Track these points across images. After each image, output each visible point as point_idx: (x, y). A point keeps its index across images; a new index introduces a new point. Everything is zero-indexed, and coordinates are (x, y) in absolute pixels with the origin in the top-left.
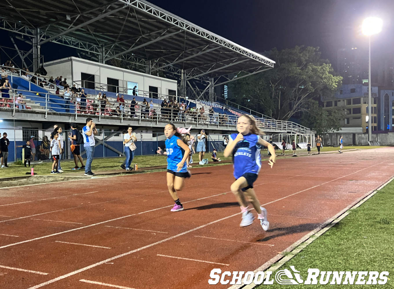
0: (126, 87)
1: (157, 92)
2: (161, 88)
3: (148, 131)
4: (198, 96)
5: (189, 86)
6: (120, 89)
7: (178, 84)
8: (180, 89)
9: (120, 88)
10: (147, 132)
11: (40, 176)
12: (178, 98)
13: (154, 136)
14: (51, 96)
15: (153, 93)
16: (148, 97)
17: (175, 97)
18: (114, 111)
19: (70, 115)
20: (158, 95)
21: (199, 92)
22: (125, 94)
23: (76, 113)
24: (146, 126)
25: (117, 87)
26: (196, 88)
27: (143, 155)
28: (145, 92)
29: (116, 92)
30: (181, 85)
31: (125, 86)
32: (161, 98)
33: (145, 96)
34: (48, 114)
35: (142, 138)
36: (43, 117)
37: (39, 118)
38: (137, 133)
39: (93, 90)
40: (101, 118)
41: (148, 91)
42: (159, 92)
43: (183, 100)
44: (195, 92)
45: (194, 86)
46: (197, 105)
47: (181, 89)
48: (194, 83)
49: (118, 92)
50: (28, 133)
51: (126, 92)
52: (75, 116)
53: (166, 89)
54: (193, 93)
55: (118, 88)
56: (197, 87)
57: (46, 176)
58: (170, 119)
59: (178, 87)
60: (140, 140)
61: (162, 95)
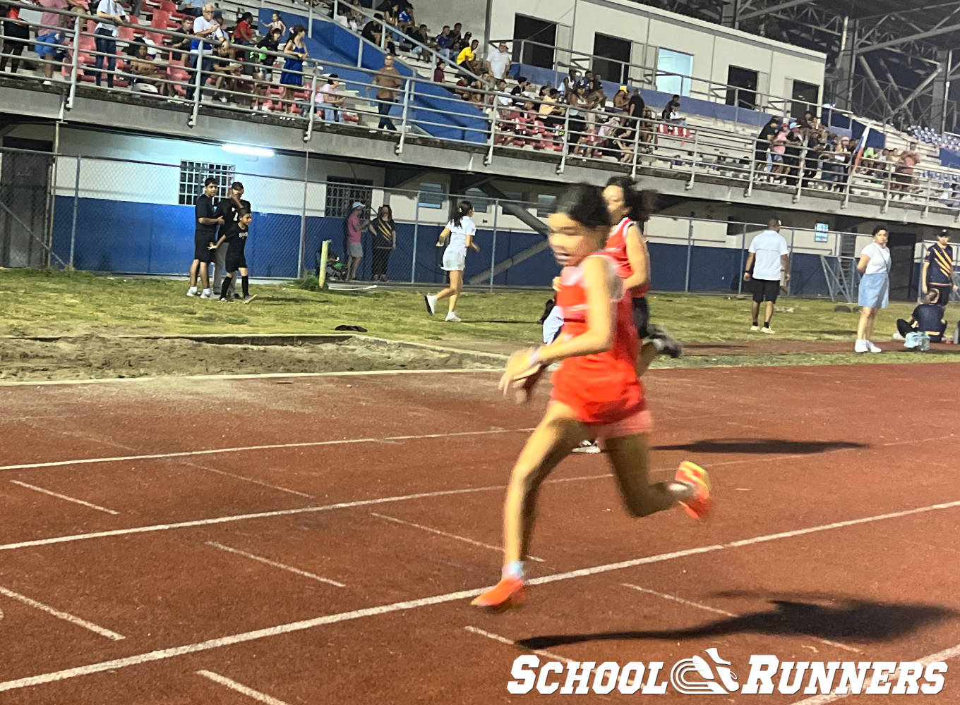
0: (653, 67)
1: (754, 87)
2: (769, 75)
3: (714, 215)
4: (893, 109)
5: (864, 73)
6: (635, 73)
7: (827, 64)
8: (830, 81)
9: (631, 69)
10: (709, 218)
11: (376, 342)
12: (823, 109)
13: (731, 231)
14: (421, 85)
15: (740, 91)
16: (723, 102)
17: (816, 107)
18: (609, 143)
19: (471, 149)
20: (758, 97)
21: (897, 93)
22: (647, 87)
23: (491, 142)
24: (711, 198)
25: (623, 64)
26: (887, 80)
27: (689, 290)
28: (713, 86)
29: (619, 82)
30: (838, 66)
31: (650, 64)
32: (764, 108)
33: (712, 100)
34: (407, 141)
35: (690, 234)
36: (393, 149)
37: (380, 152)
38: (675, 219)
39: (548, 70)
40: (566, 164)
41: (726, 83)
42: (760, 88)
43: (840, 121)
44: (881, 93)
45: (880, 75)
46: (888, 139)
47: (835, 83)
48: (882, 63)
49: (625, 83)
50: (341, 195)
51: (650, 83)
52: (487, 154)
53: (787, 79)
54: (876, 95)
55: (627, 67)
56: (889, 75)
57: (393, 342)
58: (792, 182)
59: (828, 75)
60: (685, 243)
61: (771, 99)
